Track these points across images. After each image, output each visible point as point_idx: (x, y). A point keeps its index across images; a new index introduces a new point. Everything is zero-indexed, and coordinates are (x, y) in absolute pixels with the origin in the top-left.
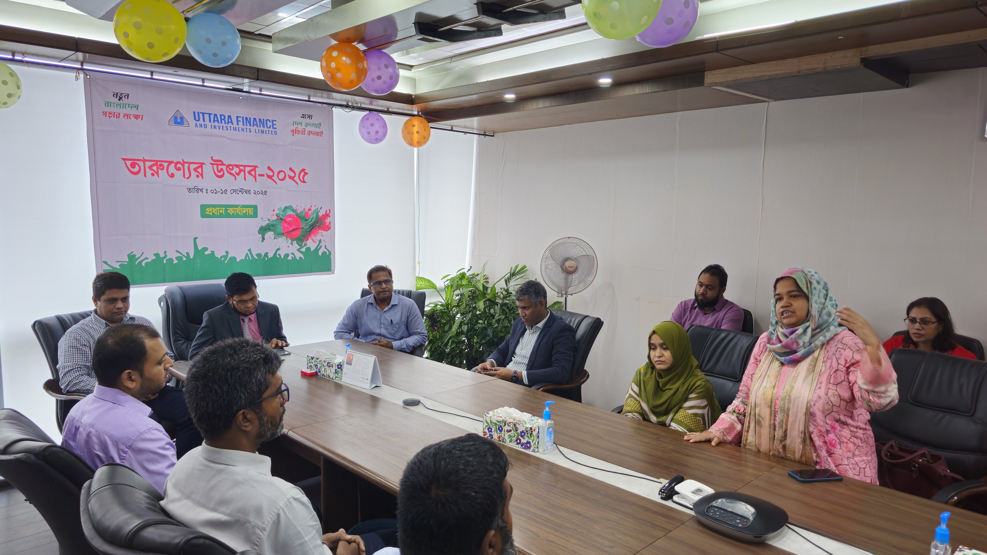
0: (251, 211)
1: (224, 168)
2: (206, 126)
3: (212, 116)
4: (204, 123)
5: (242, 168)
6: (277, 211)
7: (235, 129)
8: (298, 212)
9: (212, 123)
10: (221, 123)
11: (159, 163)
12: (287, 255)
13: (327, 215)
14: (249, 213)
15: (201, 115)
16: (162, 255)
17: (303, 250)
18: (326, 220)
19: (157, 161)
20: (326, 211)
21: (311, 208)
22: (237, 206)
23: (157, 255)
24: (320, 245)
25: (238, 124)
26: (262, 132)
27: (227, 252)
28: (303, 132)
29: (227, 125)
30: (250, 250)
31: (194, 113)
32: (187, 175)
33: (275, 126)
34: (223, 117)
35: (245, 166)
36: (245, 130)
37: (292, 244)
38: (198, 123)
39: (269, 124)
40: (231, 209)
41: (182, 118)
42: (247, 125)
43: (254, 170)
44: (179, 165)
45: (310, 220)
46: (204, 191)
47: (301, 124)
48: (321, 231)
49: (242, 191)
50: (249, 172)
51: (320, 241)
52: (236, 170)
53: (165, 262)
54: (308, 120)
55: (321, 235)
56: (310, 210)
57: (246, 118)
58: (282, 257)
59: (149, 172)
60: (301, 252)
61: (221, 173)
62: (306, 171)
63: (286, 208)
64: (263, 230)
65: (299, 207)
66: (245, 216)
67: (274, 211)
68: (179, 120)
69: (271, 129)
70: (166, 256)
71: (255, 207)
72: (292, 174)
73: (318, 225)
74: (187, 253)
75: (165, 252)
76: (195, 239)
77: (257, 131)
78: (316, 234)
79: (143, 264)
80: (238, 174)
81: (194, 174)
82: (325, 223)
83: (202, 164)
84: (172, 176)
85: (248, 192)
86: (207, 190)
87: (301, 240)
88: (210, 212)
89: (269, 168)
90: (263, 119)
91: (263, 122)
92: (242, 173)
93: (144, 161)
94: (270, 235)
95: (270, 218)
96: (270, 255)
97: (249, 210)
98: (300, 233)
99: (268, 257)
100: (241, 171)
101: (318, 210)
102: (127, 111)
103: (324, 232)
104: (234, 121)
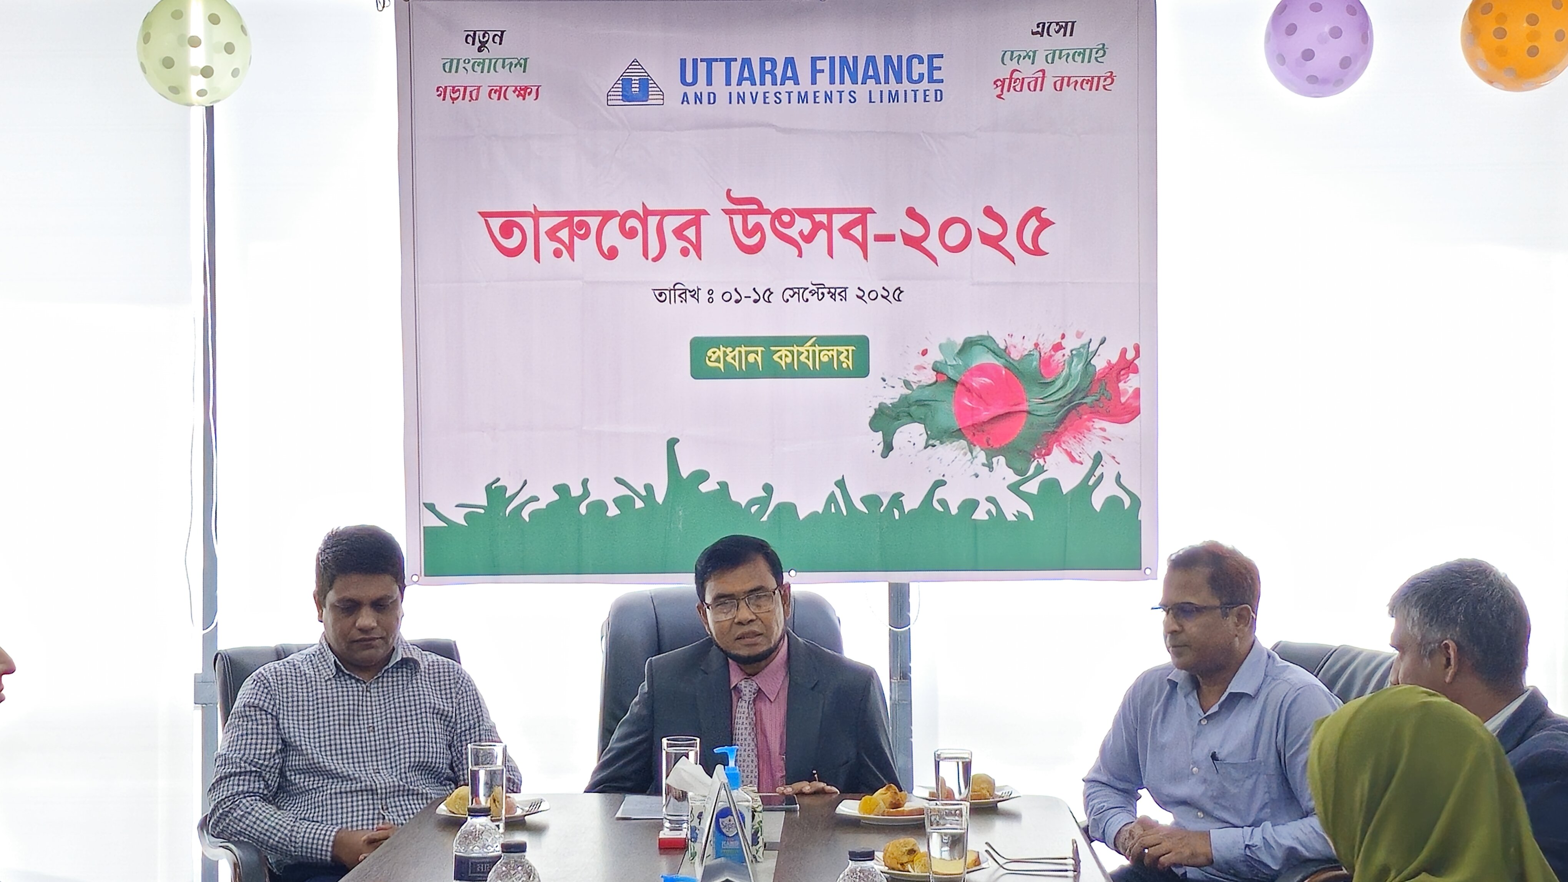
0: (845, 355)
1: (765, 220)
2: (712, 99)
3: (736, 67)
4: (710, 89)
5: (822, 218)
6: (935, 355)
7: (803, 98)
8: (1015, 355)
9: (734, 89)
10: (763, 83)
11: (576, 219)
12: (971, 505)
13: (1127, 366)
14: (840, 363)
15: (702, 67)
16: (576, 491)
17: (1032, 487)
18: (1121, 385)
19: (571, 214)
20: (1124, 352)
21: (1064, 343)
22: (801, 341)
23: (562, 490)
24: (1097, 473)
25: (814, 82)
26: (893, 97)
27: (768, 489)
28: (1038, 83)
29: (778, 88)
30: (841, 484)
31: (683, 62)
32: (654, 248)
33: (937, 75)
34: (768, 66)
35: (830, 212)
36: (836, 97)
37: (990, 467)
38: (691, 91)
39: (918, 69)
40: (784, 351)
41: (645, 83)
42: (842, 82)
43: (862, 221)
44: (632, 222)
45: (1059, 383)
46: (703, 295)
47: (1032, 56)
48: (1099, 423)
49: (819, 290)
50: (845, 232)
51: (1098, 459)
52: (804, 225)
53: (583, 509)
54: (1057, 41)
56: (1058, 347)
57: (843, 60)
58: (954, 511)
59: (547, 246)
60: (1025, 497)
61: (756, 238)
62: (1044, 215)
63: (969, 344)
64: (887, 419)
65: (1017, 340)
66: (827, 371)
67: (925, 353)
68: (635, 89)
69: (925, 84)
70: (586, 493)
71: (861, 344)
72: (994, 229)
73: (1088, 400)
74: (649, 488)
75: (585, 482)
76: (672, 443)
77: (876, 97)
78: (1080, 431)
79: (525, 514)
80: (809, 238)
81: (674, 245)
82: (1118, 393)
83: (698, 214)
84: (612, 254)
85: (838, 293)
86: (710, 292)
87: (1022, 452)
88: (718, 360)
89: (912, 213)
90: (900, 58)
91: (897, 67)
92: (822, 235)
93: (536, 215)
94: (911, 434)
95: (911, 378)
96: (911, 503)
97: (839, 353)
98: (1021, 428)
99: (901, 509)
100: (817, 227)
101: (1093, 348)
102: (502, 78)
103: (1112, 428)
104: (804, 71)
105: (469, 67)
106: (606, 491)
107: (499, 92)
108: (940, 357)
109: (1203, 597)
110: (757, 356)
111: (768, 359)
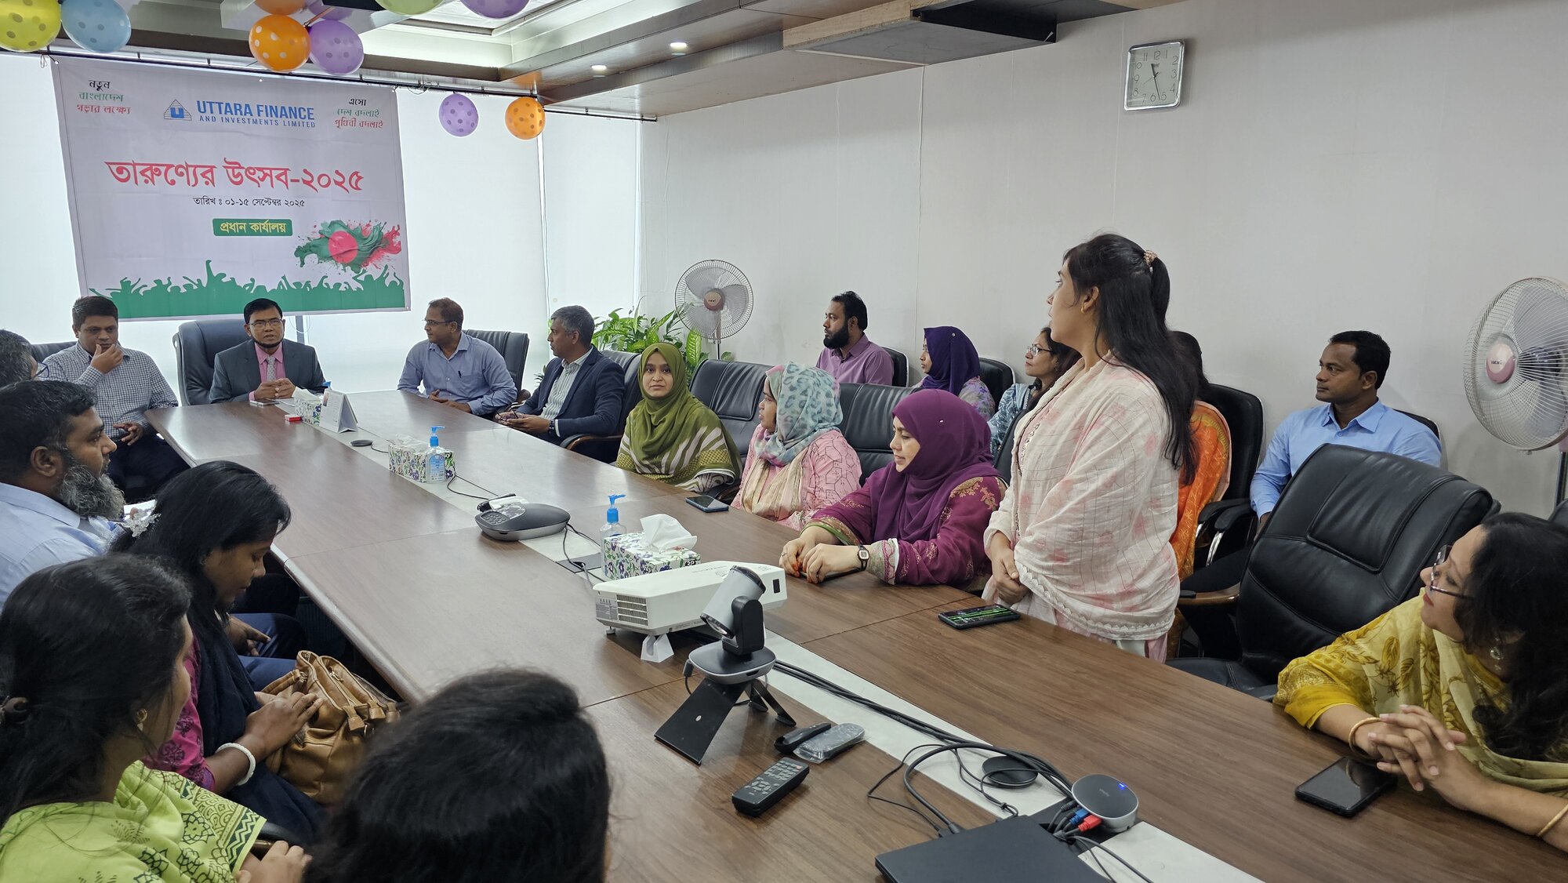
0: (282, 227)
1: (243, 172)
2: (214, 119)
3: (223, 107)
4: (212, 115)
5: (268, 172)
6: (320, 228)
7: (255, 122)
8: (352, 228)
9: (224, 116)
10: (236, 114)
11: (154, 167)
12: (338, 285)
13: (395, 233)
14: (280, 230)
15: (208, 105)
16: (165, 282)
17: (362, 278)
18: (393, 240)
19: (152, 165)
20: (394, 227)
21: (371, 224)
22: (263, 221)
23: (158, 282)
24: (387, 272)
25: (259, 115)
26: (294, 124)
27: (252, 280)
28: (353, 122)
29: (242, 117)
30: (284, 278)
31: (198, 102)
32: (192, 181)
33: (311, 117)
34: (238, 107)
35: (271, 169)
36: (269, 122)
37: (345, 270)
38: (204, 115)
39: (303, 114)
40: (255, 225)
41: (181, 110)
42: (271, 116)
43: (285, 173)
44: (180, 170)
45: (370, 239)
46: (217, 201)
47: (350, 112)
48: (386, 254)
49: (268, 200)
50: (278, 177)
51: (386, 267)
52: (261, 174)
53: (169, 290)
54: (360, 107)
55: (388, 259)
56: (368, 225)
57: (271, 107)
58: (332, 287)
59: (141, 179)
60: (359, 281)
61: (239, 179)
62: (359, 174)
63: (333, 223)
64: (301, 252)
65: (352, 222)
66: (274, 233)
67: (315, 226)
68: (177, 113)
69: (307, 120)
70: (170, 283)
71: (289, 223)
72: (340, 179)
73: (381, 245)
74: (199, 280)
75: (169, 279)
76: (208, 262)
77: (287, 123)
78: (379, 257)
79: (141, 292)
80: (263, 180)
81: (201, 179)
82: (392, 243)
83: (211, 169)
84: (173, 183)
85: (277, 202)
86: (220, 200)
87: (358, 265)
88: (226, 228)
89: (305, 171)
90: (295, 108)
91: (295, 112)
92: (268, 178)
93: (134, 165)
94: (312, 258)
95: (310, 236)
96: (314, 285)
97: (279, 226)
98: (354, 256)
99: (310, 287)
100: (266, 175)
101: (382, 226)
102: (109, 103)
103: (392, 256)
104: (254, 111)
105: (93, 97)
106: (179, 282)
107: (110, 110)
108: (321, 228)
109: (439, 319)
110: (243, 227)
111: (248, 228)
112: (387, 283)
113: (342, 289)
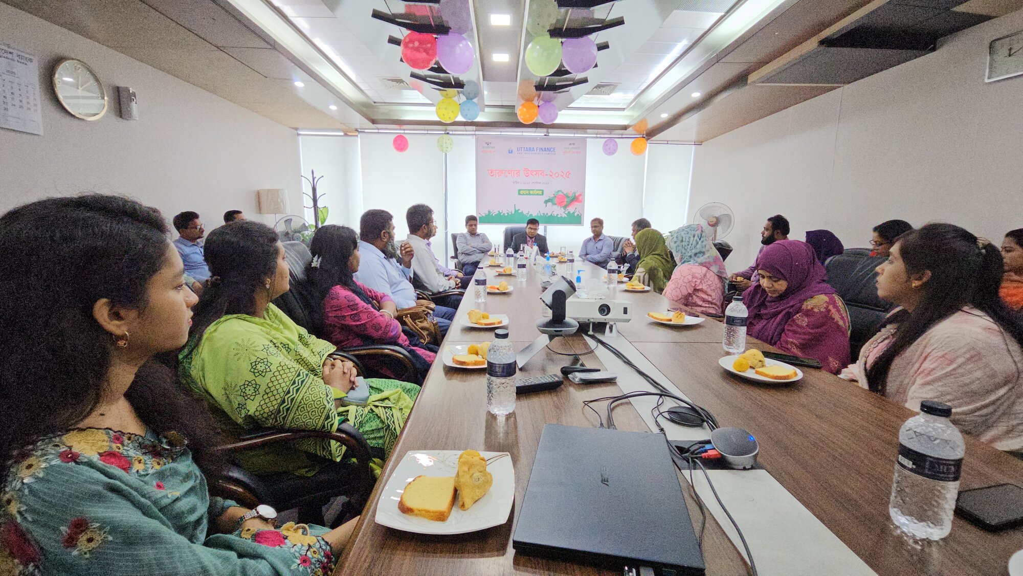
0: (540, 192)
1: (529, 172)
2: (522, 153)
3: (525, 149)
5: (537, 172)
7: (535, 154)
8: (565, 193)
9: (525, 152)
10: (529, 151)
12: (558, 215)
13: (581, 195)
15: (522, 149)
16: (501, 211)
17: (567, 212)
18: (580, 197)
19: (501, 170)
20: (580, 193)
21: (572, 191)
22: (534, 190)
23: (499, 211)
24: (576, 210)
25: (537, 151)
26: (548, 154)
27: (529, 212)
28: (570, 152)
29: (531, 152)
30: (539, 211)
31: (519, 148)
32: (513, 176)
33: (555, 151)
34: (530, 149)
35: (539, 171)
36: (540, 154)
37: (561, 209)
38: (518, 152)
39: (552, 150)
40: (531, 192)
41: (512, 151)
42: (541, 151)
43: (543, 172)
44: (510, 172)
45: (571, 197)
46: (520, 183)
47: (568, 149)
49: (537, 182)
50: (541, 174)
51: (576, 208)
53: (502, 214)
54: (572, 146)
55: (576, 204)
57: (541, 147)
58: (555, 216)
59: (497, 175)
60: (565, 214)
61: (528, 175)
62: (569, 172)
63: (558, 191)
64: (546, 202)
65: (565, 191)
66: (538, 195)
68: (510, 152)
69: (553, 152)
71: (543, 191)
72: (562, 174)
73: (575, 200)
74: (511, 211)
76: (515, 205)
77: (546, 153)
78: (573, 205)
79: (494, 215)
80: (535, 175)
81: (516, 175)
82: (579, 199)
84: (507, 176)
85: (540, 183)
87: (565, 207)
88: (522, 193)
89: (550, 171)
91: (549, 150)
92: (537, 174)
93: (496, 171)
94: (550, 204)
95: (550, 196)
96: (549, 214)
98: (565, 204)
101: (576, 192)
102: (490, 149)
103: (579, 204)
104: (535, 150)
105: (486, 148)
106: (505, 212)
107: (490, 152)
108: (554, 193)
110: (527, 192)
111: (529, 193)
112: (576, 215)
113: (559, 216)
